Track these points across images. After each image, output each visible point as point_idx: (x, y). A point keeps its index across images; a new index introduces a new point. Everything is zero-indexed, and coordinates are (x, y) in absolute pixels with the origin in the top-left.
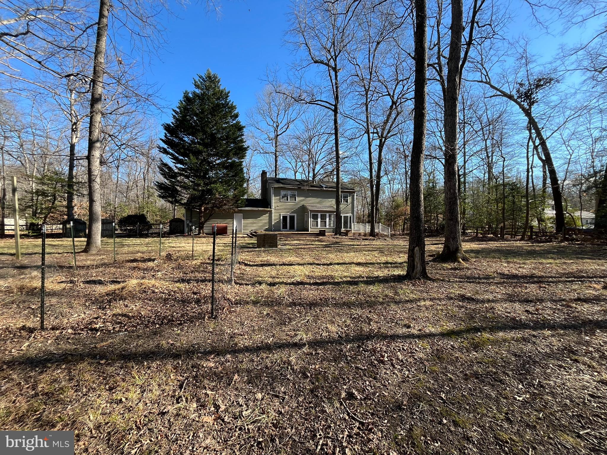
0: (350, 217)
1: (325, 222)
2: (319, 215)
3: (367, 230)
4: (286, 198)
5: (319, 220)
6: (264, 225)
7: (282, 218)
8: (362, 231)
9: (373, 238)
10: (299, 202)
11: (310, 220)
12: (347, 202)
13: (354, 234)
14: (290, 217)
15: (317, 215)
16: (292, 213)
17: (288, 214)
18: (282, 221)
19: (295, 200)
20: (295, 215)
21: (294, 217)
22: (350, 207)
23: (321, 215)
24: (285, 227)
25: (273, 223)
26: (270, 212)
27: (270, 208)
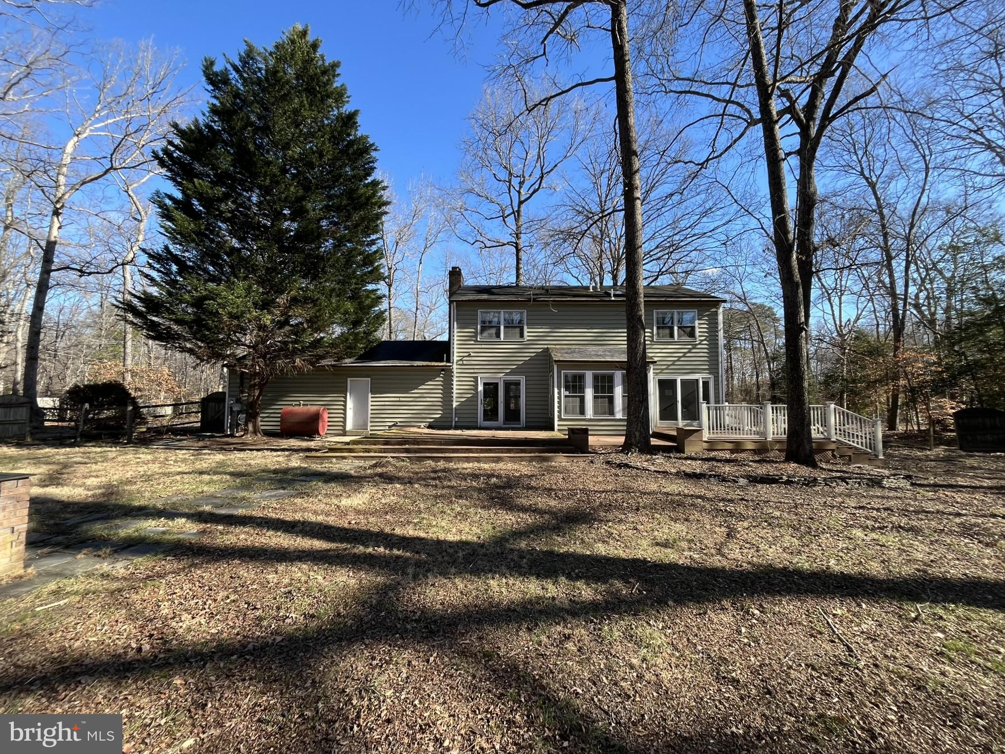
0: (706, 384)
1: (611, 400)
2: (589, 376)
3: (771, 428)
4: (493, 331)
5: (589, 393)
6: (430, 409)
7: (481, 388)
8: (748, 435)
9: (805, 471)
10: (532, 342)
11: (559, 395)
12: (692, 334)
13: (712, 445)
14: (508, 385)
15: (581, 378)
16: (513, 372)
17: (500, 378)
18: (481, 396)
19: (522, 336)
20: (522, 379)
21: (518, 384)
22: (703, 348)
23: (596, 378)
24: (491, 414)
25: (455, 404)
26: (448, 372)
27: (448, 360)
